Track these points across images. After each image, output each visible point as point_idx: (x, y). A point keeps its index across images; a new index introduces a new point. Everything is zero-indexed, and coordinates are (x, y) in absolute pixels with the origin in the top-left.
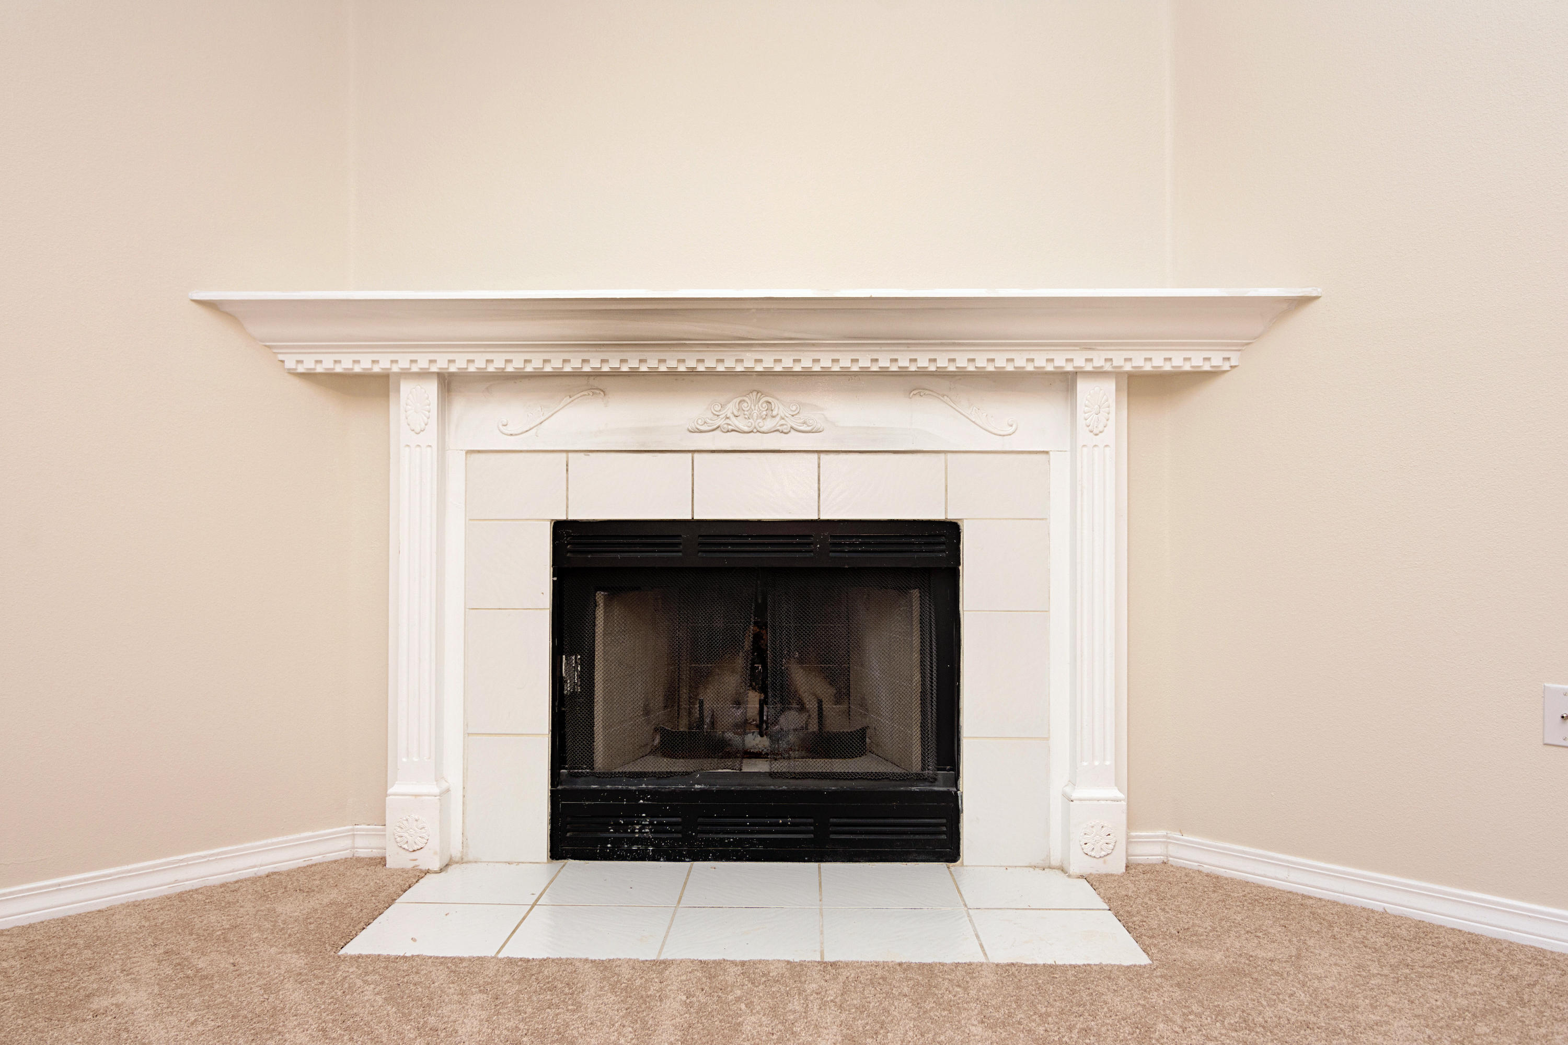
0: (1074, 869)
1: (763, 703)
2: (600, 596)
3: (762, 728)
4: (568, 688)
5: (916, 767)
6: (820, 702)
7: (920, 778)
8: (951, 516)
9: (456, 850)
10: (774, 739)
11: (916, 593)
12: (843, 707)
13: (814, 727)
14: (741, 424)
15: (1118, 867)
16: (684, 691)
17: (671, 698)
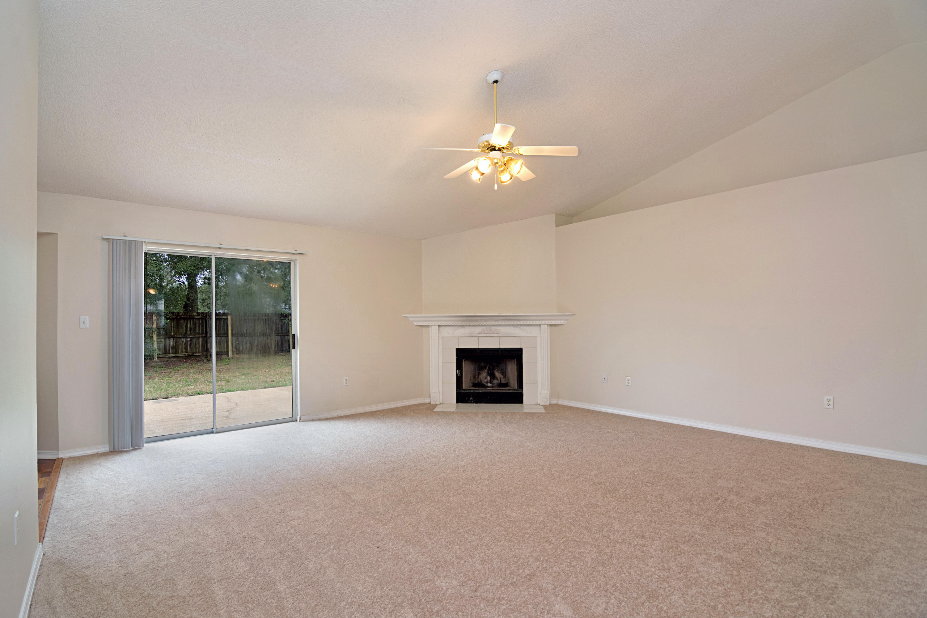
0: (541, 404)
1: (490, 378)
2: (463, 360)
3: (491, 382)
4: (458, 375)
5: (516, 388)
6: (500, 378)
7: (517, 390)
8: (521, 347)
9: (441, 402)
10: (493, 384)
11: (516, 360)
12: (505, 379)
13: (499, 382)
14: (487, 332)
15: (548, 404)
16: (476, 377)
17: (474, 377)
